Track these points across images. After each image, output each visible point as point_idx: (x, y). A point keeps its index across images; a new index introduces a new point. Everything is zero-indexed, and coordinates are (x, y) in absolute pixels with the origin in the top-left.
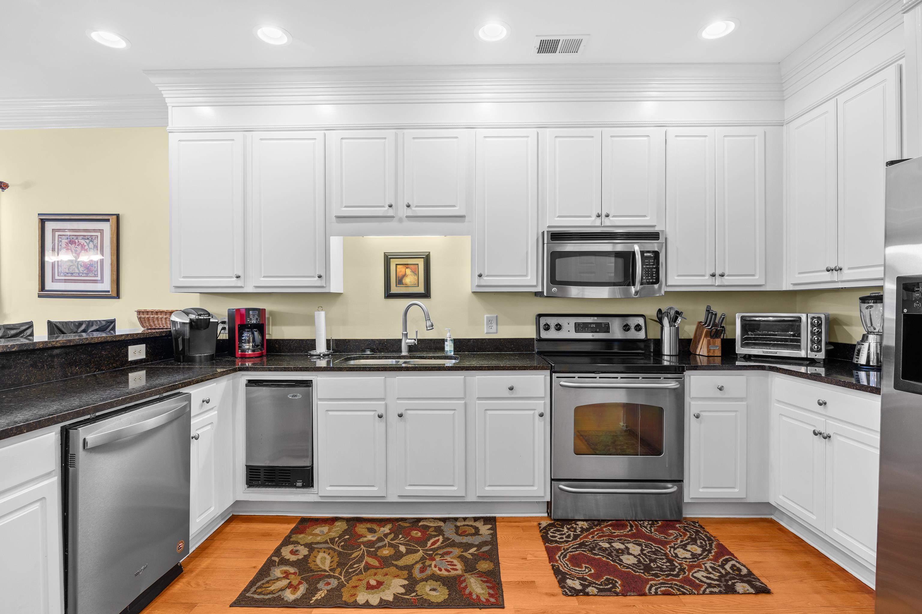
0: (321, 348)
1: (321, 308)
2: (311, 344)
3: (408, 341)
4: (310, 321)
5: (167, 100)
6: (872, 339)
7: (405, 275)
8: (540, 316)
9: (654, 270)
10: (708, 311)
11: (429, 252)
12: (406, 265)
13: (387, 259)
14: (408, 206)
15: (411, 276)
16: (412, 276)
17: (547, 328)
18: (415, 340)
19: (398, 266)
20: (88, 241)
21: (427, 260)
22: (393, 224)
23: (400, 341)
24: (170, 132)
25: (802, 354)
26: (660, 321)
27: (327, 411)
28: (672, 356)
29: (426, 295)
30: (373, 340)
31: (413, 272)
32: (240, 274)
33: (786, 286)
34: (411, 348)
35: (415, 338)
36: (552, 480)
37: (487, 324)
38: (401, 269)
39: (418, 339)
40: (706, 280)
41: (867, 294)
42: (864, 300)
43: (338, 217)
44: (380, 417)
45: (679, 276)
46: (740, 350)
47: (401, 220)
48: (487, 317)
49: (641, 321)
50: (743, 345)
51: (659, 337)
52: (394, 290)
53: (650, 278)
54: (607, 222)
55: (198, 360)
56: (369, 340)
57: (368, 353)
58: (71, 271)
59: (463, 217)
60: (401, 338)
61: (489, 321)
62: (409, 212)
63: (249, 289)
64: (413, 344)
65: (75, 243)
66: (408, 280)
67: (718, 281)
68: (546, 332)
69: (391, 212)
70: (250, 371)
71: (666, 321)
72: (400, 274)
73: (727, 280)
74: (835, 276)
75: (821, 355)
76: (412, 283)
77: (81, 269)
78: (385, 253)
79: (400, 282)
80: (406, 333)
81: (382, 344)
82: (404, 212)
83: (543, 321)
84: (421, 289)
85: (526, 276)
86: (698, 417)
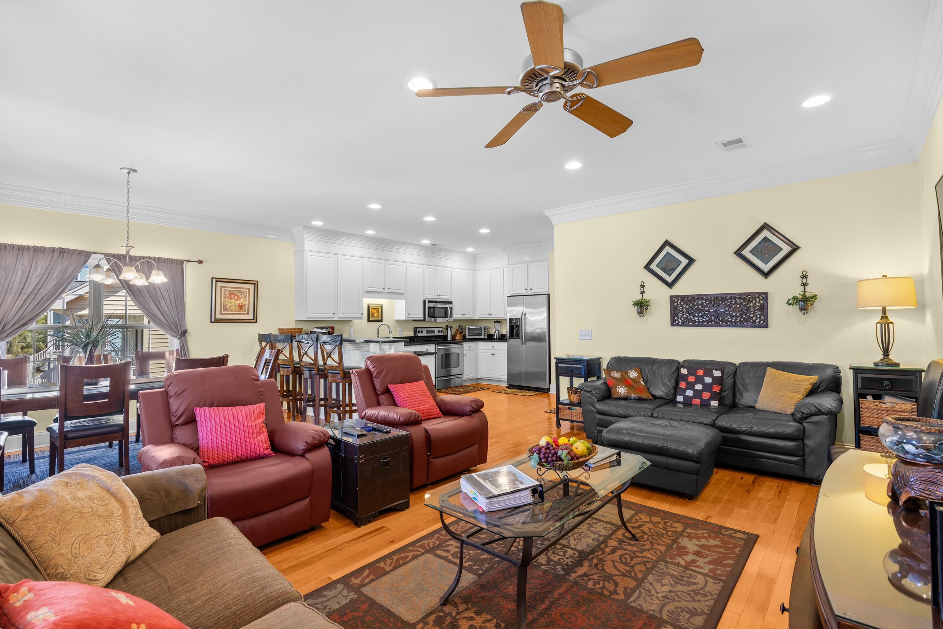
5: (305, 237)
6: (497, 332)
7: (374, 313)
8: (417, 328)
9: (451, 313)
10: (460, 325)
11: (382, 304)
12: (375, 309)
13: (369, 307)
14: (389, 288)
17: (419, 332)
19: (372, 310)
20: (241, 293)
21: (381, 306)
24: (305, 251)
25: (482, 337)
26: (447, 329)
28: (450, 339)
29: (381, 321)
31: (377, 312)
32: (334, 313)
33: (477, 318)
36: (436, 377)
40: (461, 316)
41: (495, 321)
42: (495, 322)
43: (367, 291)
45: (455, 315)
46: (467, 337)
47: (385, 294)
49: (441, 329)
50: (468, 336)
51: (447, 334)
52: (371, 319)
53: (451, 315)
54: (439, 297)
58: (231, 308)
59: (403, 293)
61: (400, 330)
62: (389, 291)
63: (336, 319)
65: (234, 294)
66: (375, 315)
67: (463, 316)
68: (419, 334)
69: (383, 290)
71: (449, 329)
72: (373, 312)
73: (465, 316)
74: (490, 316)
75: (486, 337)
76: (377, 316)
77: (237, 308)
79: (373, 315)
82: (387, 291)
83: (417, 330)
84: (380, 319)
85: (420, 314)
86: (466, 355)
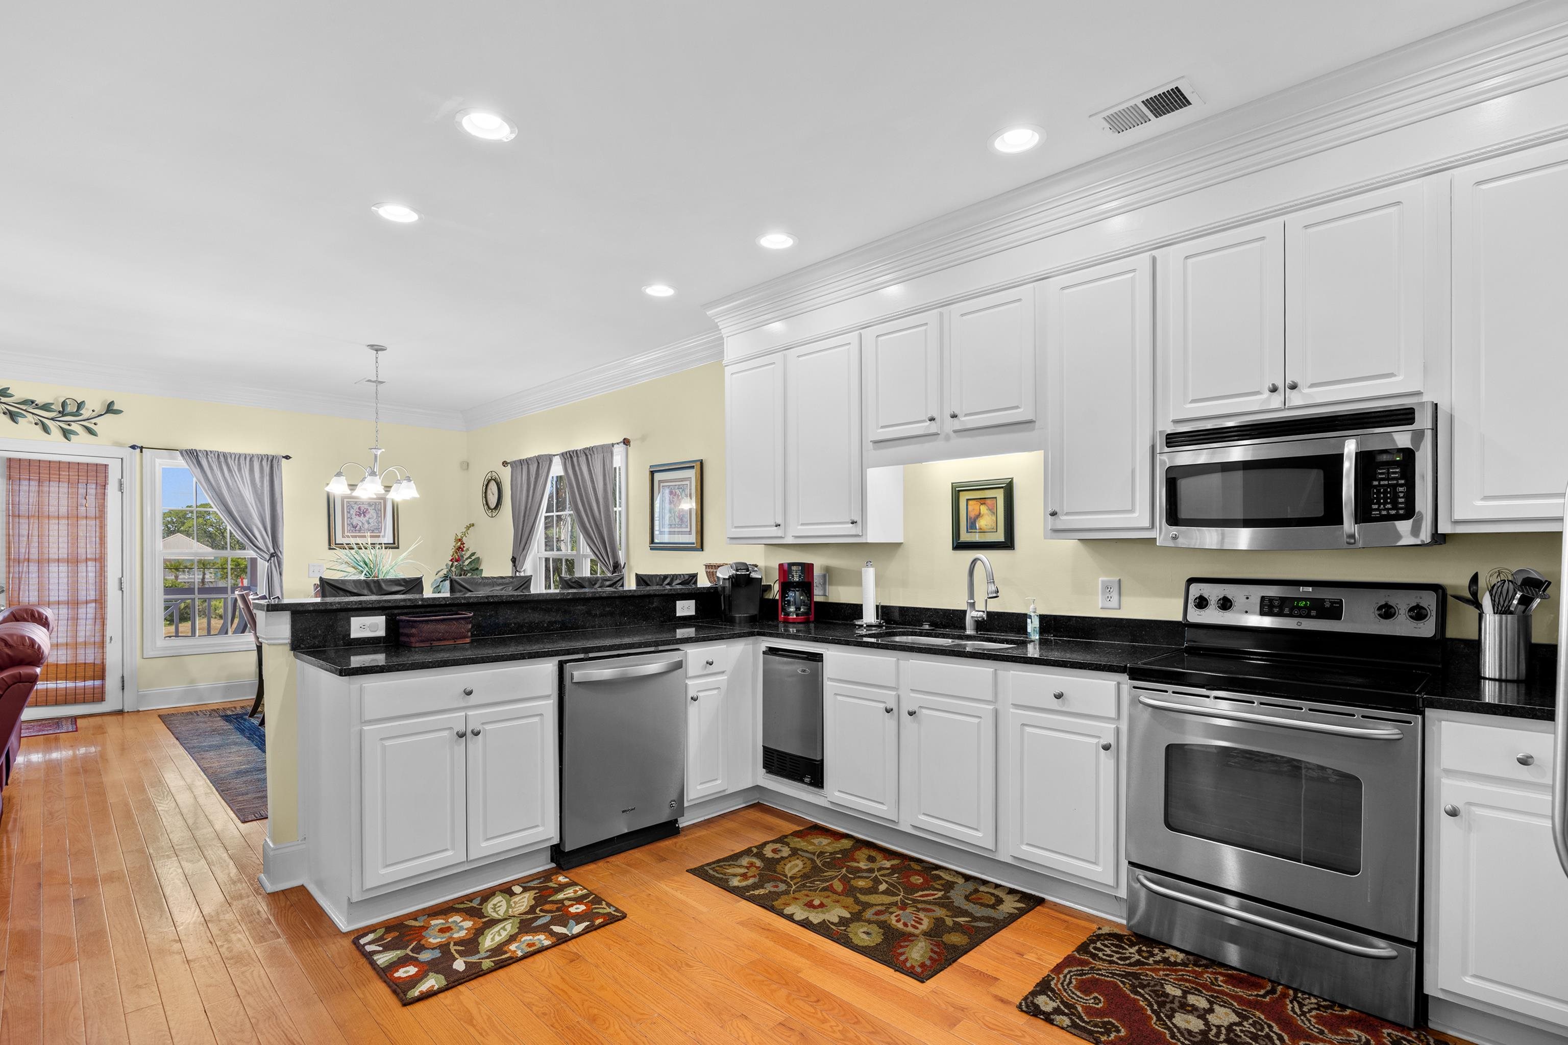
0: (869, 617)
1: (868, 564)
2: (856, 610)
3: (974, 614)
4: (857, 580)
5: (722, 331)
7: (979, 515)
8: (1191, 581)
9: (1401, 489)
11: (1012, 479)
12: (982, 501)
13: (957, 492)
14: (954, 416)
15: (987, 516)
16: (989, 516)
17: (1202, 603)
18: (984, 612)
19: (970, 502)
20: (681, 490)
21: (1009, 489)
22: (939, 444)
23: (964, 612)
24: (726, 366)
26: (1475, 601)
27: (836, 694)
28: (1506, 681)
29: (1008, 544)
30: (936, 609)
31: (990, 510)
32: (778, 522)
34: (980, 625)
35: (984, 610)
36: (1129, 863)
37: (1103, 593)
38: (974, 507)
39: (987, 612)
43: (875, 442)
44: (888, 711)
45: (1486, 498)
47: (947, 438)
48: (1103, 582)
49: (1427, 599)
51: (1477, 638)
52: (965, 537)
53: (1389, 506)
54: (1295, 399)
55: (737, 621)
56: (931, 609)
57: (927, 627)
59: (1032, 422)
60: (965, 608)
61: (1107, 588)
62: (957, 424)
63: (789, 540)
64: (980, 619)
65: (674, 493)
66: (982, 523)
68: (1198, 611)
69: (933, 428)
70: (766, 636)
71: (1488, 603)
72: (972, 514)
76: (989, 527)
77: (677, 520)
78: (952, 483)
79: (972, 525)
80: (972, 601)
81: (947, 617)
82: (951, 425)
83: (1196, 590)
84: (1000, 537)
85: (1132, 511)
86: (1453, 813)
